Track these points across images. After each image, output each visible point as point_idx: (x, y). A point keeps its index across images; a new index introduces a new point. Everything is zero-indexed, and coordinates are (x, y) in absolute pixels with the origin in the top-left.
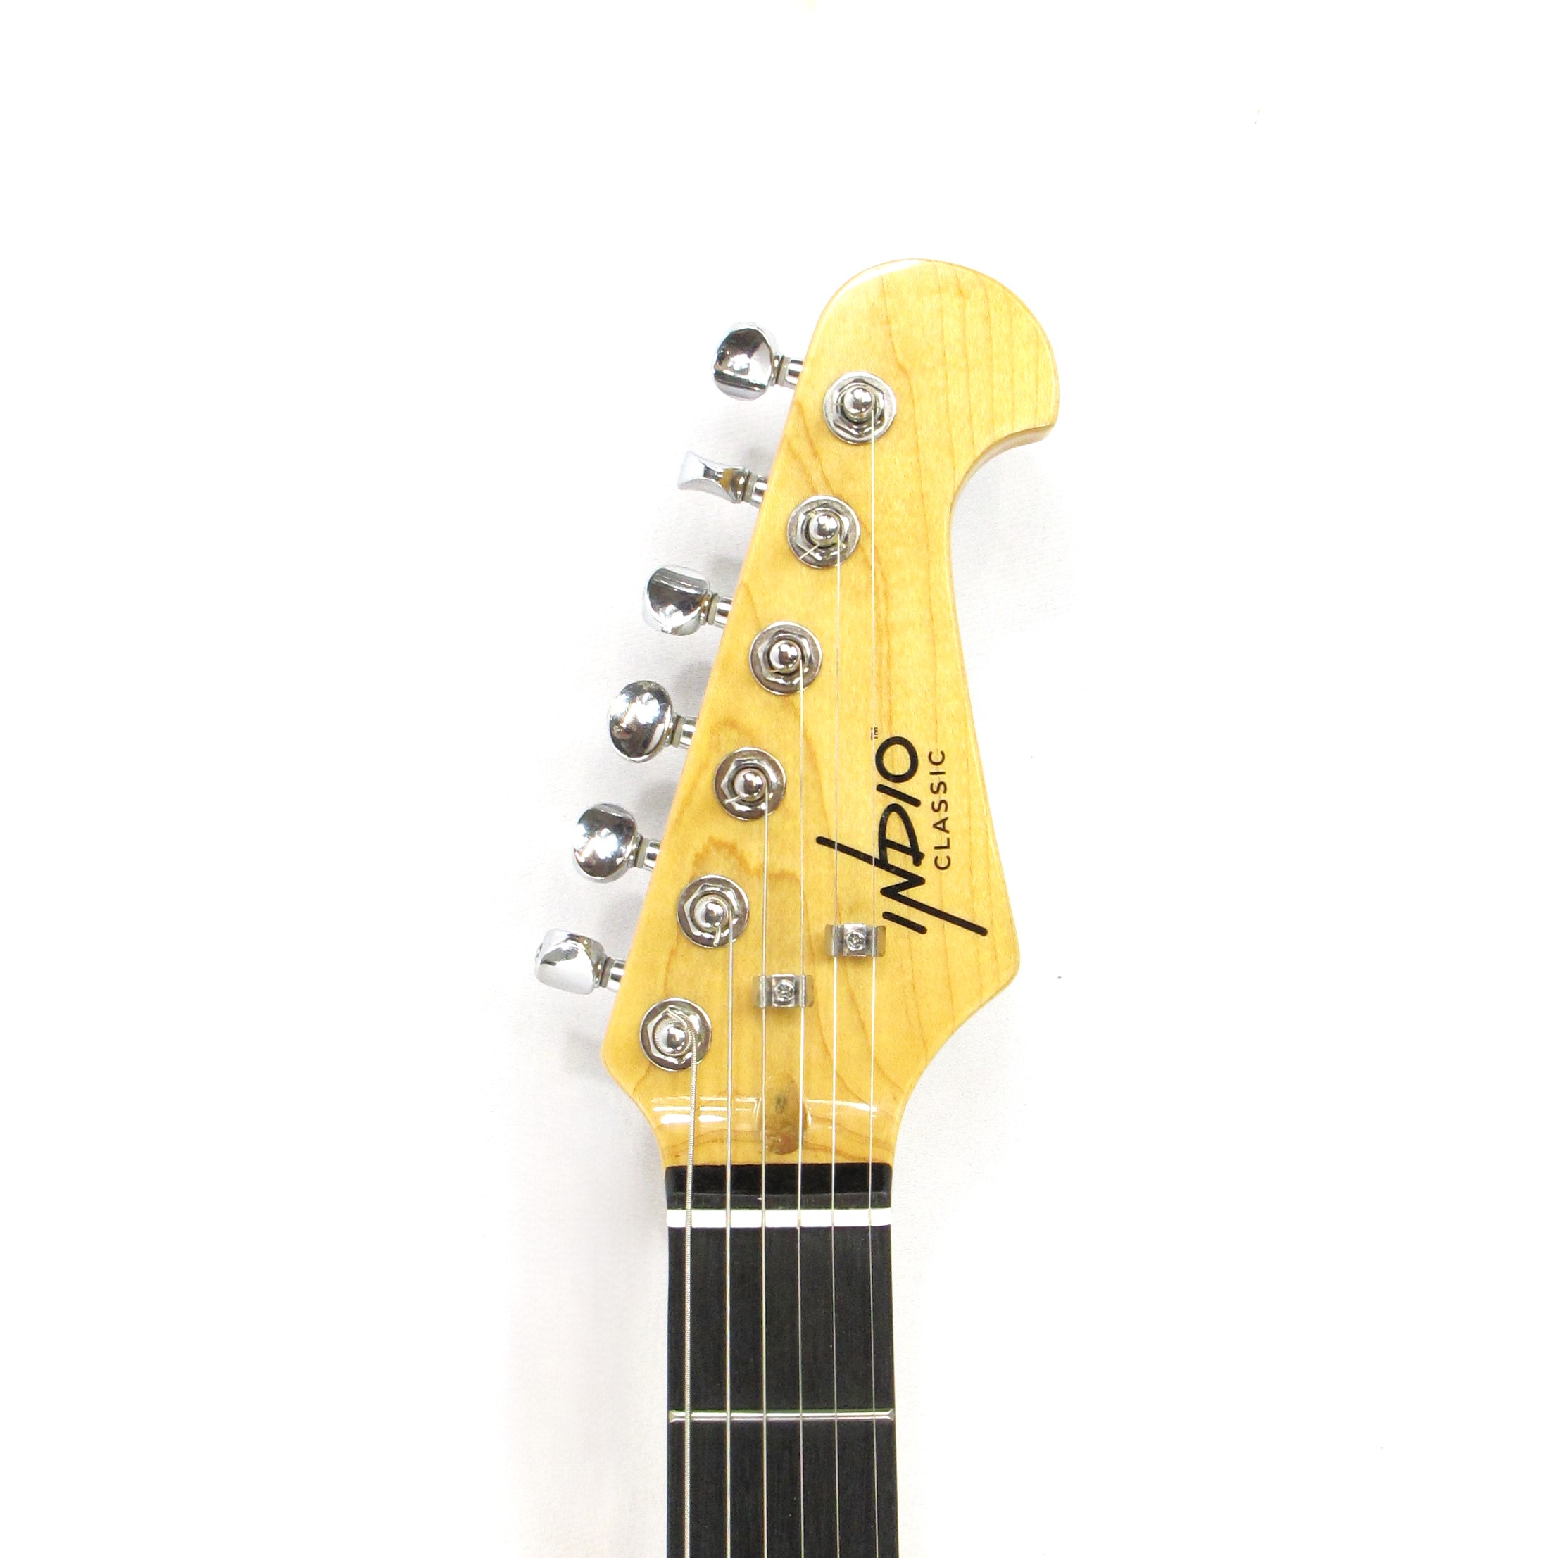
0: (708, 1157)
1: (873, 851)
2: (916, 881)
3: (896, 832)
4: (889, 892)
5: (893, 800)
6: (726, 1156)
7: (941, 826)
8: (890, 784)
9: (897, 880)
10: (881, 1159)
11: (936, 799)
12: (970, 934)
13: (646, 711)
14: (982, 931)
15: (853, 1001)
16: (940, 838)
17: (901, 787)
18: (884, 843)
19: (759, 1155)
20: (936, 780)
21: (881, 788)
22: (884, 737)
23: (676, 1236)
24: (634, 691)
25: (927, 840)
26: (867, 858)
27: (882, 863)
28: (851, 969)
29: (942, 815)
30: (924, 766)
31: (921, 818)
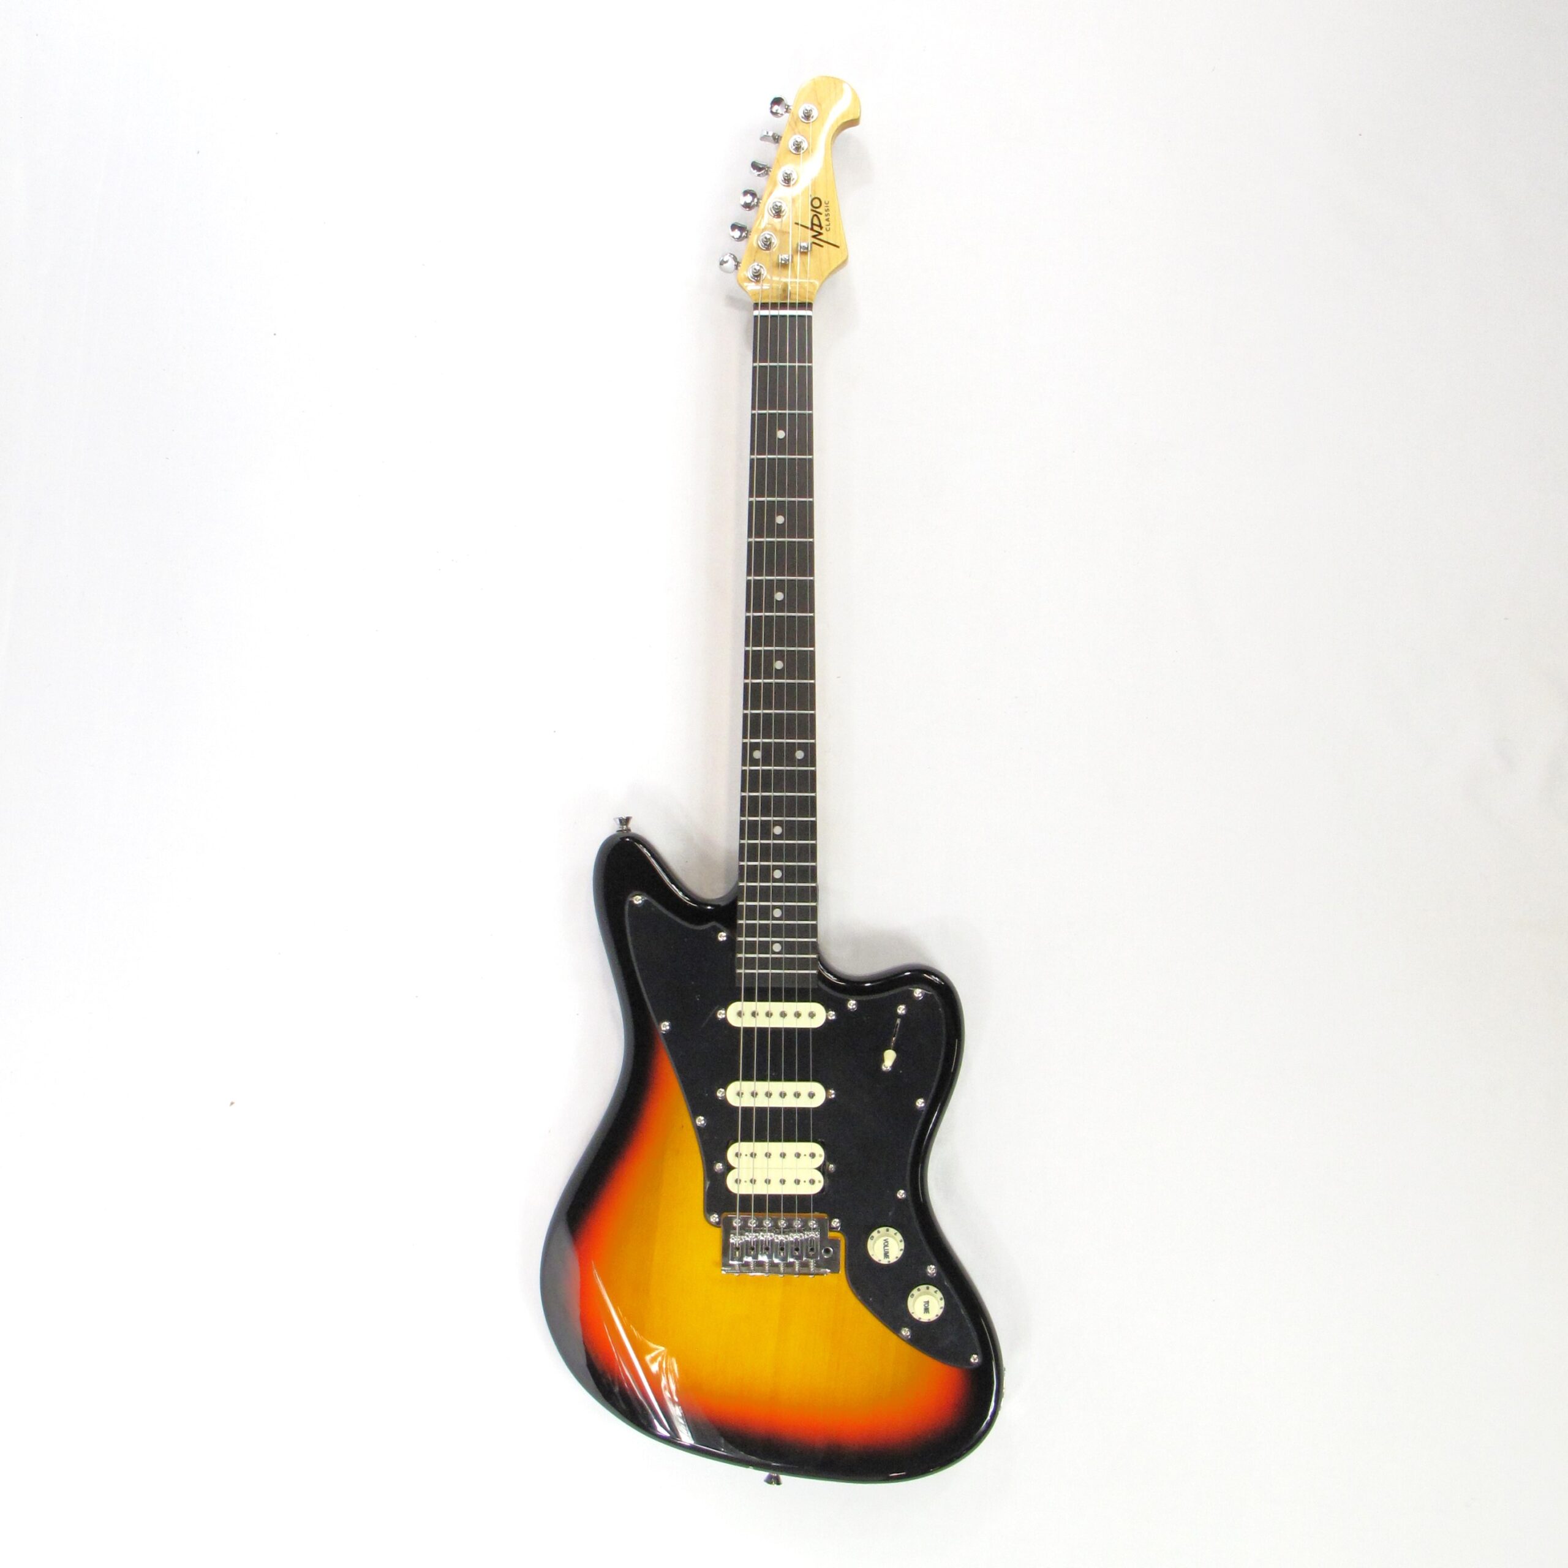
0: (764, 301)
1: (809, 225)
2: (820, 234)
3: (816, 221)
4: (814, 237)
5: (815, 213)
6: (770, 301)
7: (827, 220)
8: (814, 209)
9: (816, 234)
10: (810, 301)
11: (827, 213)
12: (835, 248)
13: (748, 199)
14: (838, 247)
15: (804, 264)
16: (828, 223)
17: (818, 210)
18: (813, 224)
19: (779, 301)
20: (826, 208)
21: (812, 210)
22: (813, 197)
23: (756, 317)
24: (746, 193)
25: (824, 223)
26: (807, 228)
27: (812, 229)
28: (803, 256)
29: (828, 217)
30: (823, 204)
31: (822, 217)
